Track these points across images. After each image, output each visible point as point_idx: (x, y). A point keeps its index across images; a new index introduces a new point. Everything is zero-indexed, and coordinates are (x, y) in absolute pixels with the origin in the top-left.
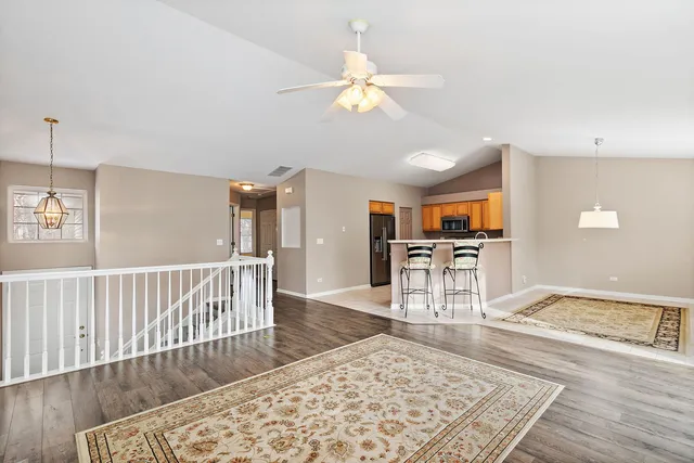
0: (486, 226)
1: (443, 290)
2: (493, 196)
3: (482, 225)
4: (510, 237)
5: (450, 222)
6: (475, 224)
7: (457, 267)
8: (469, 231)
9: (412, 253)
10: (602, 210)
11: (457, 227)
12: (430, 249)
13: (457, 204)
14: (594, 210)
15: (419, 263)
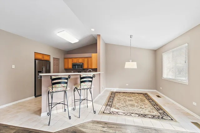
0: (90, 67)
1: (74, 100)
2: (94, 55)
3: (88, 67)
4: (100, 71)
5: (75, 65)
6: (85, 66)
7: (82, 87)
8: (83, 69)
9: (54, 82)
10: (132, 61)
11: (78, 68)
12: (67, 79)
13: (79, 58)
14: (129, 61)
15: (59, 87)
